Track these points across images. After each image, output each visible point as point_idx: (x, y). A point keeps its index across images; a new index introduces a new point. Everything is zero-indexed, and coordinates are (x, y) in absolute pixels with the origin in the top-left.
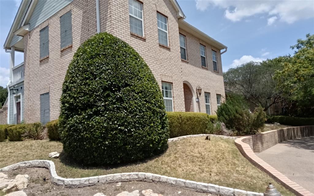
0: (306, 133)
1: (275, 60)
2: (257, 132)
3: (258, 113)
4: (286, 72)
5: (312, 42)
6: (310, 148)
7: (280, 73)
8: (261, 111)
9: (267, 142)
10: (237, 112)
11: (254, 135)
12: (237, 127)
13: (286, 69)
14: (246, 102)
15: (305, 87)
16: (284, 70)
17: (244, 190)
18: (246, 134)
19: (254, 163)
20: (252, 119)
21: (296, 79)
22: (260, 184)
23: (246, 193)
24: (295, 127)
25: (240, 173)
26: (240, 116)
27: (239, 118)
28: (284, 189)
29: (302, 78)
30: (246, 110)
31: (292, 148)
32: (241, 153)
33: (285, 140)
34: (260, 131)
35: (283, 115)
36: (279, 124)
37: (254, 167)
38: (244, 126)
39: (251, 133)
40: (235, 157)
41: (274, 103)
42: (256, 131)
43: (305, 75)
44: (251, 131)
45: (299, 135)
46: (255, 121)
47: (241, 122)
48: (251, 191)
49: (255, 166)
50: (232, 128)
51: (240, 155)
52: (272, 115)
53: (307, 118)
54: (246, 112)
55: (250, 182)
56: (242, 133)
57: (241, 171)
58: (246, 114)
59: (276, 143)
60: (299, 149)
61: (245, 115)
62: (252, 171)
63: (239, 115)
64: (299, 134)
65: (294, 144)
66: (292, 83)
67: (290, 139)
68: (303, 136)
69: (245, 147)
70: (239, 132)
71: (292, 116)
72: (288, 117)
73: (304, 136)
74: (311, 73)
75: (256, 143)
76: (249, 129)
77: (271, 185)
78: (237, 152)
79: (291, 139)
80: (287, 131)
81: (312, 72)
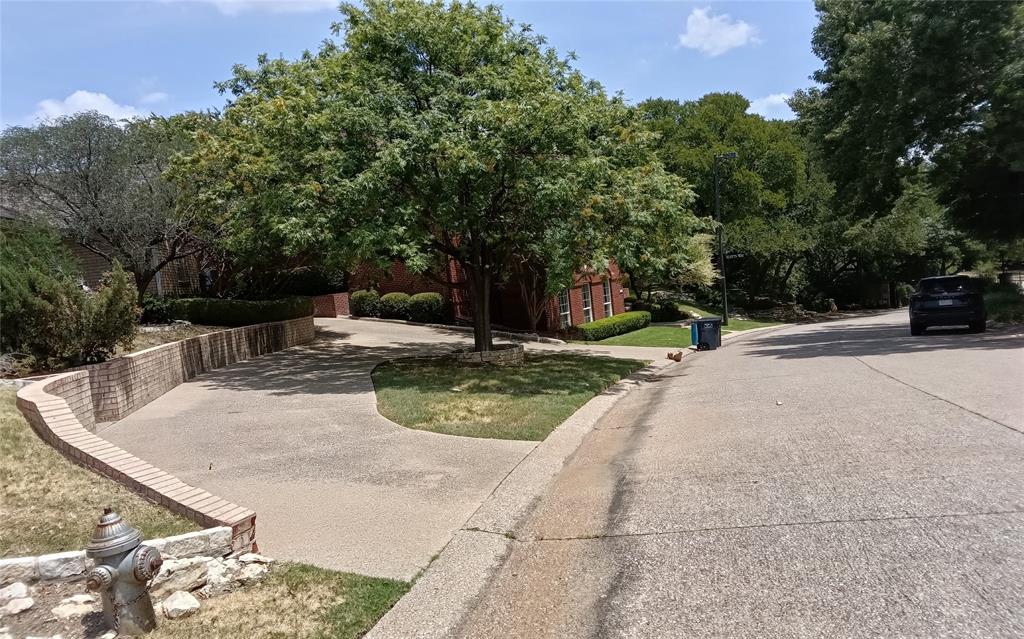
0: (261, 345)
1: (178, 119)
2: (110, 354)
3: (110, 291)
4: (203, 162)
5: (271, 80)
6: (268, 384)
7: (184, 163)
8: (121, 281)
9: (146, 384)
10: (33, 287)
11: (97, 366)
12: (37, 341)
13: (202, 153)
14: (70, 251)
15: (255, 212)
16: (195, 155)
17: (29, 554)
18: (72, 363)
19: (78, 456)
20: (90, 313)
21: (230, 185)
22: (88, 520)
23: (33, 564)
24: (232, 330)
25: (21, 500)
26: (45, 302)
27: (42, 311)
28: (168, 514)
29: (246, 183)
30: (68, 280)
31: (221, 390)
32: (36, 430)
33: (203, 371)
34: (119, 349)
35: (202, 297)
36: (187, 323)
37: (77, 472)
38: (60, 337)
39: (88, 359)
40: (8, 449)
41: (171, 258)
42: (106, 350)
43: (254, 174)
44: (88, 354)
45: (243, 351)
46: (101, 316)
47: (52, 325)
48: (53, 551)
49: (82, 466)
50: (15, 345)
51: (29, 439)
52: (167, 296)
53: (265, 303)
54: (68, 286)
55: (53, 524)
56: (56, 362)
57: (24, 492)
58: (67, 294)
59: (175, 383)
60: (240, 390)
61: (65, 299)
62: (66, 484)
63: (45, 297)
64: (245, 348)
65: (228, 381)
66: (218, 196)
67: (219, 367)
68: (254, 353)
69: (46, 409)
70: (46, 359)
71: (225, 297)
72: (215, 300)
73: (257, 355)
74: (270, 172)
75: (107, 390)
76: (78, 346)
77: (111, 516)
78: (21, 429)
79: (222, 364)
80: (210, 342)
81: (272, 170)
